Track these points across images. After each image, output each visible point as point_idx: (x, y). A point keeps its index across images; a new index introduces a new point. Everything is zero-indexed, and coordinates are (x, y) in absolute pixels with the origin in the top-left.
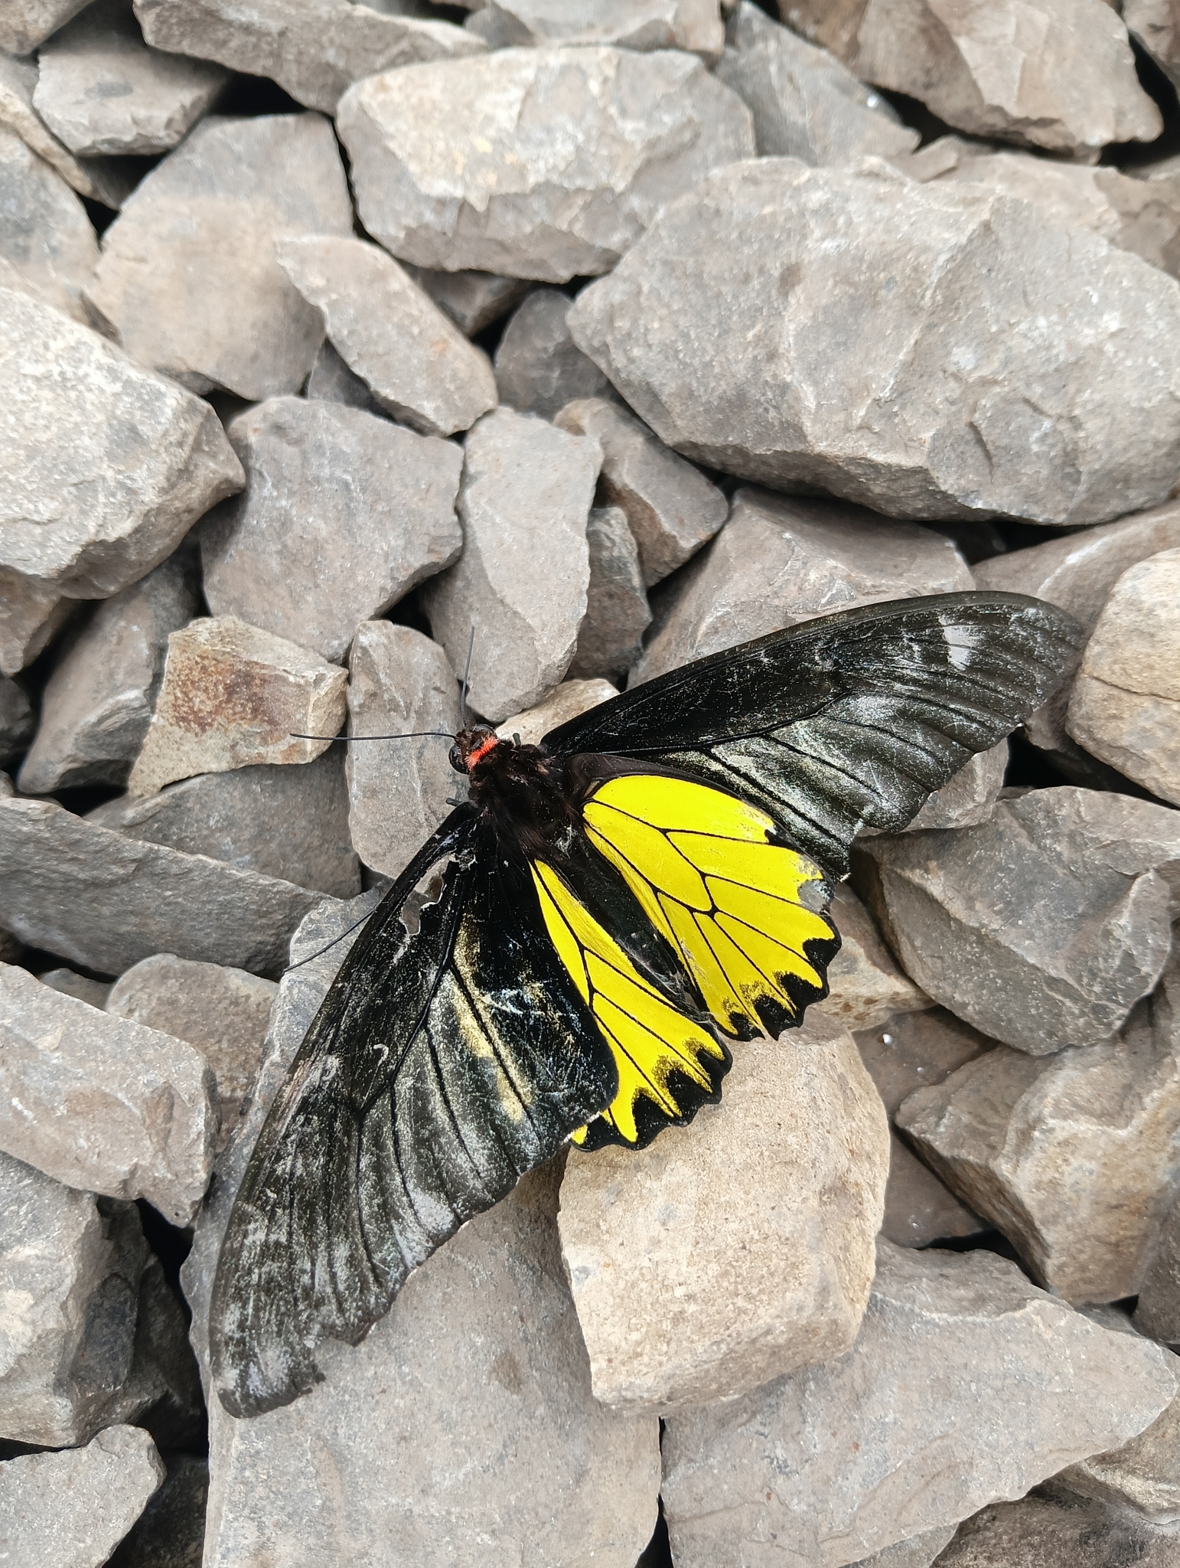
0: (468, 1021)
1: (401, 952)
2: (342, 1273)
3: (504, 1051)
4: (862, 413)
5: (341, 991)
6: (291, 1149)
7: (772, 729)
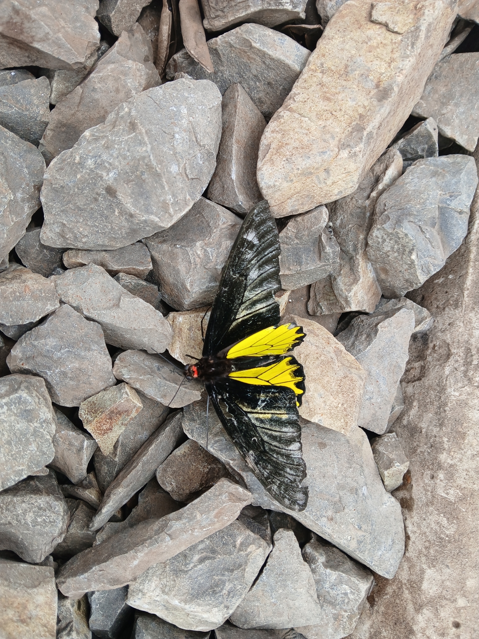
0: (261, 416)
1: (235, 423)
2: (292, 472)
3: (272, 412)
4: (172, 210)
5: (236, 442)
6: (263, 471)
7: (242, 301)
